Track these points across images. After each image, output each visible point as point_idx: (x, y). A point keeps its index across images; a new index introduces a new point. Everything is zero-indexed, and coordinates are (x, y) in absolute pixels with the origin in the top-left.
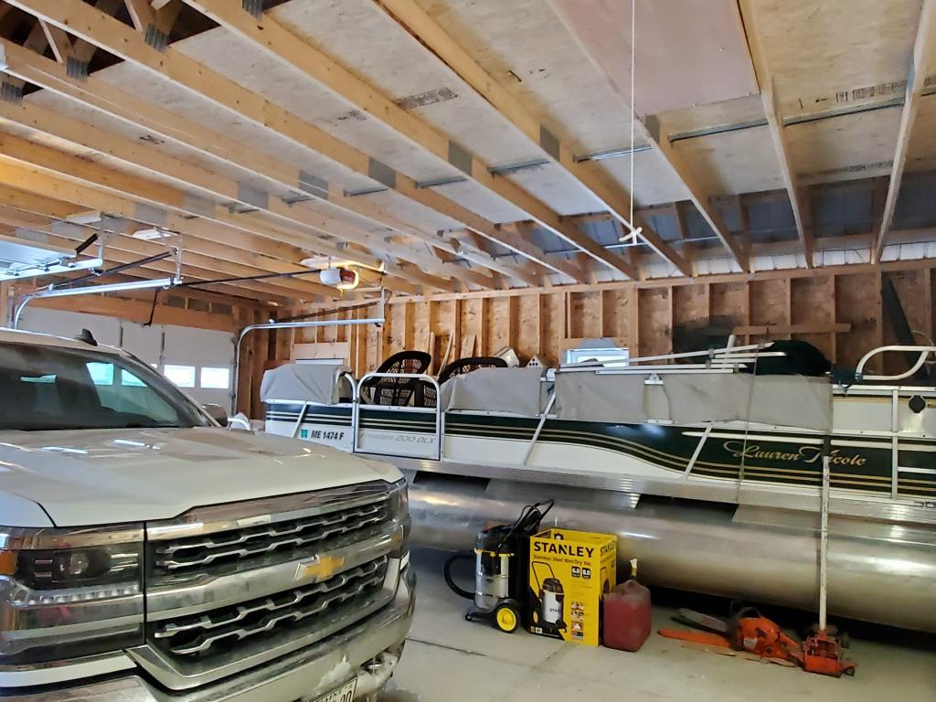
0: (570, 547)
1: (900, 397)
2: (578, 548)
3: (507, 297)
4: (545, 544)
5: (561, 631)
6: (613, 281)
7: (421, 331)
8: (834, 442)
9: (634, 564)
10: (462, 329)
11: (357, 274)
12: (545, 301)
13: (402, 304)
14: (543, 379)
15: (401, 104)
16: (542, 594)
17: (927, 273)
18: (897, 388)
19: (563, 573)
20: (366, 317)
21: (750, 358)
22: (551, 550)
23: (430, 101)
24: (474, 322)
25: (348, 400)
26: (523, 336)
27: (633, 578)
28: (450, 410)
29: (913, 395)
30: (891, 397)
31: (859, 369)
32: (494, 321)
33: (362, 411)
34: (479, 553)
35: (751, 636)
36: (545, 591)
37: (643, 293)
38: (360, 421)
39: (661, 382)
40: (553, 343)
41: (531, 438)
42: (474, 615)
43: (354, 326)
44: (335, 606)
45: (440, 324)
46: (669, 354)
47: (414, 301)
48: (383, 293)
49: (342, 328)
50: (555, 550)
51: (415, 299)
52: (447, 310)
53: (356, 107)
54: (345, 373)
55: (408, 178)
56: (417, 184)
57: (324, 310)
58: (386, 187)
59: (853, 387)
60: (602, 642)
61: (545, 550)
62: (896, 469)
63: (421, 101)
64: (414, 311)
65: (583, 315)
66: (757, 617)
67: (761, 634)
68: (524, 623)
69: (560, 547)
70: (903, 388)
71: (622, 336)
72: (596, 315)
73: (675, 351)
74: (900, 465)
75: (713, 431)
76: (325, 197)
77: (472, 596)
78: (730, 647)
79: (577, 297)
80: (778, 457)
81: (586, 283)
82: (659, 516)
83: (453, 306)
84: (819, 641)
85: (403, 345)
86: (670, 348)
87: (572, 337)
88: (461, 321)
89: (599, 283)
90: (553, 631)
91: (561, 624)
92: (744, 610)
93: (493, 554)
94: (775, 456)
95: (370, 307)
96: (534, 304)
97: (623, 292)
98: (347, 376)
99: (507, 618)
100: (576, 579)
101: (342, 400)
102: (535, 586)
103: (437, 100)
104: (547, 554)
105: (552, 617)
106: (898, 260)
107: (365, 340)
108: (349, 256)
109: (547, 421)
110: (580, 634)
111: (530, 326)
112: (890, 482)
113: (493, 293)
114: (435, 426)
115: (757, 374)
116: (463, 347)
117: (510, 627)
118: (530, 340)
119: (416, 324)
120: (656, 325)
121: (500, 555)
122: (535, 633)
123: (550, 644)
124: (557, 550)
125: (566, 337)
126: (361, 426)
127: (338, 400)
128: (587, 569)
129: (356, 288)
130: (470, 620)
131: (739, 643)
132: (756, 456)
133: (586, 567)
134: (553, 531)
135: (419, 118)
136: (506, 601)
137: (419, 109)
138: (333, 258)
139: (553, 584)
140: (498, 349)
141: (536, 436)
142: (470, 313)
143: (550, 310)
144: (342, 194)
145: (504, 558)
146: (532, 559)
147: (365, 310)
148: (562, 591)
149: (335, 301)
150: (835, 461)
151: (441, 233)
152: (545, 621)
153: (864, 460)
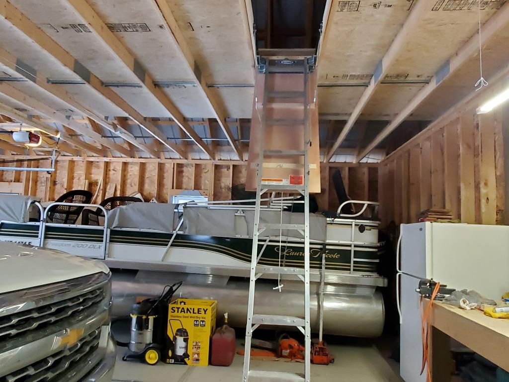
0: (194, 309)
1: (355, 225)
2: (198, 309)
3: (138, 163)
4: (178, 308)
5: (186, 360)
6: (200, 159)
7: (79, 179)
8: (327, 247)
9: (226, 316)
10: (107, 180)
11: (41, 137)
12: (161, 167)
13: (66, 160)
14: (176, 210)
15: (111, 27)
16: (175, 338)
17: (347, 169)
18: (354, 220)
19: (188, 325)
20: (38, 167)
21: (290, 203)
22: (181, 311)
23: (131, 30)
24: (116, 176)
25: (38, 221)
26: (146, 186)
27: (226, 324)
28: (114, 228)
29: (360, 224)
30: (351, 225)
31: (339, 211)
32: (128, 176)
33: (47, 227)
34: (134, 318)
35: (286, 349)
36: (176, 337)
37: (217, 167)
38: (45, 234)
39: (244, 215)
40: (165, 191)
41: (167, 245)
42: (129, 356)
43: (28, 172)
44: (73, 365)
45: (92, 176)
46: (230, 200)
47: (74, 160)
48: (54, 152)
49: (18, 173)
50: (184, 312)
51: (76, 158)
52: (98, 167)
53: (84, 22)
54: (35, 201)
55: (98, 78)
56: (102, 83)
57: (4, 159)
58: (85, 82)
59: (336, 220)
60: (210, 363)
61: (178, 312)
62: (353, 259)
63: (125, 29)
64: (74, 166)
65: (183, 176)
66: (288, 338)
67: (291, 347)
68: (163, 359)
69: (188, 309)
70: (357, 221)
71: (204, 189)
72: (191, 177)
73: (233, 199)
74: (354, 257)
75: (270, 241)
76: (34, 81)
77: (127, 345)
78: (275, 356)
79: (180, 166)
80: (301, 255)
81: (186, 159)
82: (237, 288)
83: (102, 165)
84: (319, 348)
85: (65, 186)
86: (230, 197)
87: (176, 189)
88: (106, 174)
89: (192, 159)
90: (181, 360)
91: (186, 355)
92: (282, 336)
93: (144, 317)
94: (299, 254)
95: (41, 161)
96: (154, 168)
97: (205, 165)
98: (37, 204)
99: (152, 356)
100: (196, 328)
101: (31, 220)
102: (170, 334)
103: (137, 31)
104: (180, 314)
105: (180, 352)
106: (335, 162)
107: (36, 183)
108: (36, 125)
109: (177, 235)
110: (197, 360)
111: (151, 180)
112: (350, 266)
113: (129, 160)
114: (103, 237)
115: (293, 212)
116: (108, 190)
117: (154, 362)
118: (151, 188)
119: (75, 174)
120: (223, 185)
121: (149, 317)
122: (169, 363)
123: (179, 369)
124: (186, 312)
125: (173, 188)
126: (46, 238)
127: (28, 220)
128: (203, 321)
129: (39, 147)
130: (125, 360)
131: (280, 354)
132: (291, 254)
133: (203, 320)
134: (180, 300)
135: (120, 39)
136: (151, 346)
137: (123, 34)
138: (24, 124)
139: (182, 332)
140: (130, 193)
141: (170, 244)
142: (113, 170)
143: (164, 172)
144: (46, 81)
145: (151, 318)
146: (169, 318)
147: (37, 162)
148: (188, 336)
149: (12, 154)
150: (327, 257)
151: (107, 118)
152: (176, 355)
153: (339, 255)
